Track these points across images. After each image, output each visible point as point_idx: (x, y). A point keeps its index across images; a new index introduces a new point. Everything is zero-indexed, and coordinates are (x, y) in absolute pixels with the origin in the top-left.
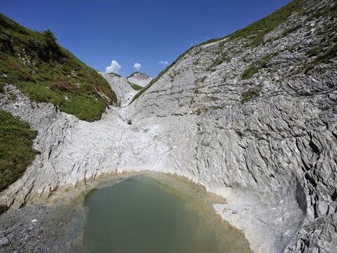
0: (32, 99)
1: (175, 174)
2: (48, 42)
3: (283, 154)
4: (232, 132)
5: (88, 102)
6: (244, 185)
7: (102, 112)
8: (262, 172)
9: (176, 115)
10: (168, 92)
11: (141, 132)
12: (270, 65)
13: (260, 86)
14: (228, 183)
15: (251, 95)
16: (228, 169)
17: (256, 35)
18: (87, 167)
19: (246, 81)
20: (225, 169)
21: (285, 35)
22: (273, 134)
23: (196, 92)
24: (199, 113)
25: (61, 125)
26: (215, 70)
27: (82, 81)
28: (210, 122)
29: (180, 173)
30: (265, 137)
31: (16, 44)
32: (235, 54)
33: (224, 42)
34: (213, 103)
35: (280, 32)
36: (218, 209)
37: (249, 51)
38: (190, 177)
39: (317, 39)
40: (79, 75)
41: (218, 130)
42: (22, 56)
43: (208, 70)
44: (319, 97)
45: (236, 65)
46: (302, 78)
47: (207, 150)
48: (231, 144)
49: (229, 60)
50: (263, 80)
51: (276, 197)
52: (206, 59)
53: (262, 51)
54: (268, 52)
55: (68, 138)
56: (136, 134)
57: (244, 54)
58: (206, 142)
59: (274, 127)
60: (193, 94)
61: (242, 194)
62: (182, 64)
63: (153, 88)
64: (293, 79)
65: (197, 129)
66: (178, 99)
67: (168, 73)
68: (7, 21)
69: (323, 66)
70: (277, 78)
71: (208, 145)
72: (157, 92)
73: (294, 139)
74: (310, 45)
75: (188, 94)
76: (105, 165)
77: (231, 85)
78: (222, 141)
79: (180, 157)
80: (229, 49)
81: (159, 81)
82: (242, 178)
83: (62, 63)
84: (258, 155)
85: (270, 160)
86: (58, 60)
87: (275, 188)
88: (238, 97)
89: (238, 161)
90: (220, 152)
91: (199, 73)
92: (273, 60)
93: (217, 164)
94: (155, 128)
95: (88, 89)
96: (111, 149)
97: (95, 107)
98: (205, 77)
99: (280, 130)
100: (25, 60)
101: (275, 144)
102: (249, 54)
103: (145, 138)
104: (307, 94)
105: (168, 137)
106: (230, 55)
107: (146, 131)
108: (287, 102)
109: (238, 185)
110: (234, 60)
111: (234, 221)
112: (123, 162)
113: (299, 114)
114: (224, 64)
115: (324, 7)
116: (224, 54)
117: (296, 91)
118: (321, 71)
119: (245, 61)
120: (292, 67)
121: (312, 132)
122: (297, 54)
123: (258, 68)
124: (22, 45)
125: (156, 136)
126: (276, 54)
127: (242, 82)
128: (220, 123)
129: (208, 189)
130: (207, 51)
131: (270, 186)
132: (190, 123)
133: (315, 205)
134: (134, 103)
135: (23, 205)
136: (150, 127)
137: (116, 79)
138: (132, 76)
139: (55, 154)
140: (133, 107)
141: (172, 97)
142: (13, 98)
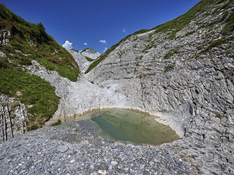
0: (47, 69)
1: (132, 109)
2: (41, 31)
3: (185, 95)
4: (161, 87)
5: (68, 70)
6: (168, 109)
7: (77, 76)
8: (176, 104)
9: (126, 78)
10: (119, 64)
11: (105, 88)
12: (179, 52)
13: (174, 63)
14: (160, 110)
15: (169, 68)
16: (160, 104)
17: (171, 32)
19: (167, 60)
20: (158, 104)
21: (187, 35)
22: (181, 87)
23: (137, 65)
24: (141, 78)
26: (148, 52)
27: (62, 56)
28: (148, 82)
29: (134, 108)
30: (177, 88)
31: (25, 33)
32: (160, 42)
33: (152, 34)
34: (148, 72)
35: (185, 33)
36: (157, 120)
37: (167, 42)
38: (140, 109)
39: (202, 41)
40: (60, 52)
41: (153, 86)
42: (29, 41)
43: (143, 52)
44: (200, 70)
45: (160, 50)
46: (194, 61)
47: (148, 96)
48: (160, 93)
49: (155, 47)
50: (176, 60)
51: (182, 113)
52: (141, 44)
53: (175, 43)
54: (178, 44)
55: (70, 91)
56: (103, 89)
57: (165, 44)
58: (147, 92)
59: (181, 84)
60: (135, 66)
61: (167, 114)
62: (126, 46)
63: (107, 61)
64: (190, 61)
65: (140, 86)
66: (126, 69)
69: (203, 56)
70: (183, 60)
71: (148, 94)
72: (111, 64)
73: (189, 89)
74: (199, 44)
75: (132, 66)
76: (93, 105)
77: (159, 62)
78: (156, 91)
79: (133, 100)
80: (155, 39)
82: (167, 107)
83: (49, 45)
84: (174, 97)
85: (179, 98)
86: (46, 43)
87: (181, 109)
88: (163, 69)
89: (165, 100)
90: (155, 97)
91: (137, 53)
92: (181, 50)
93: (154, 102)
94: (114, 86)
97: (73, 73)
98: (142, 56)
99: (184, 85)
101: (182, 91)
102: (167, 44)
103: (109, 91)
104: (196, 69)
105: (125, 91)
106: (156, 43)
107: (109, 88)
108: (187, 72)
109: (165, 111)
110: (159, 47)
113: (192, 78)
114: (153, 49)
115: (207, 23)
116: (153, 43)
117: (191, 67)
118: (202, 58)
119: (165, 48)
120: (190, 55)
121: (197, 86)
122: (193, 48)
123: (173, 54)
124: (28, 34)
125: (116, 90)
126: (182, 46)
127: (164, 60)
128: (154, 83)
129: (150, 114)
130: (141, 39)
131: (179, 109)
132: (136, 83)
133: (195, 112)
134: (93, 70)
135: (65, 121)
136: (111, 86)
137: (76, 53)
138: (85, 51)
139: (67, 99)
140: (93, 73)
141: (122, 68)
142: (38, 68)
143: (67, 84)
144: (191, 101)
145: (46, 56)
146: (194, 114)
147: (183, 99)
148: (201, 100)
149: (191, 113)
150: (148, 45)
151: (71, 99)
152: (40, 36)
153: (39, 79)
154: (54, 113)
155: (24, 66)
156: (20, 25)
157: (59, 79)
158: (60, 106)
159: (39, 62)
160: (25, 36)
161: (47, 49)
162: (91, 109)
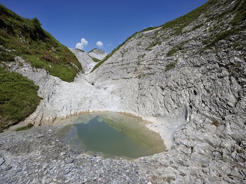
0: (33, 66)
1: (125, 112)
2: (36, 26)
3: (182, 97)
4: (158, 87)
5: (64, 69)
6: (162, 114)
7: (74, 76)
8: (172, 107)
9: (125, 78)
10: (120, 64)
11: (102, 89)
13: (176, 61)
14: (154, 114)
15: (170, 66)
16: (155, 107)
17: (178, 27)
18: (71, 108)
19: (169, 58)
20: (153, 108)
21: (194, 29)
22: (179, 87)
23: (139, 64)
24: (140, 77)
25: (52, 83)
26: (151, 50)
27: (59, 55)
28: (146, 82)
29: (127, 112)
30: (175, 89)
31: (15, 28)
32: (165, 39)
33: (158, 31)
34: (149, 71)
35: (191, 27)
36: (148, 126)
37: (173, 38)
38: (133, 113)
39: (209, 34)
40: (57, 50)
41: (151, 87)
42: (20, 37)
43: (146, 49)
44: (203, 68)
45: (164, 47)
46: (197, 57)
47: (144, 98)
48: (157, 94)
50: (178, 57)
51: (177, 118)
52: (146, 42)
53: (180, 39)
54: (183, 40)
55: (57, 91)
56: (99, 90)
57: (170, 40)
58: (143, 93)
59: (180, 84)
60: (136, 66)
61: (161, 119)
62: (130, 44)
63: (109, 60)
64: (193, 58)
65: (138, 87)
66: (126, 68)
67: (120, 50)
68: (8, 11)
69: (208, 50)
70: (186, 57)
71: (144, 95)
72: (112, 63)
73: (188, 89)
74: (205, 37)
75: (133, 65)
76: (81, 107)
77: (161, 60)
78: (152, 93)
80: (161, 36)
81: (114, 56)
82: (162, 111)
83: (45, 42)
84: (170, 99)
85: (176, 101)
86: (42, 40)
87: (177, 114)
88: (164, 68)
89: (160, 103)
90: (151, 99)
91: (140, 52)
92: (185, 46)
93: (149, 105)
94: (111, 87)
95: (64, 60)
96: (85, 99)
97: (70, 73)
98: (145, 54)
99: (182, 85)
100: (22, 40)
101: (179, 92)
102: (172, 40)
103: (105, 93)
104: (198, 66)
105: (120, 92)
106: (161, 40)
107: (105, 89)
108: (187, 70)
109: (159, 115)
110: (163, 44)
111: (155, 130)
112: (92, 106)
113: (192, 77)
114: (157, 46)
115: (217, 14)
116: (158, 39)
117: (193, 64)
118: (207, 53)
119: (170, 45)
120: (194, 50)
121: (196, 85)
122: (199, 43)
123: (177, 50)
124: (20, 29)
125: (112, 92)
126: (187, 42)
127: (167, 58)
128: (152, 83)
129: (143, 119)
130: (147, 36)
131: (175, 114)
132: (134, 83)
133: (190, 117)
134: (95, 71)
135: (40, 125)
136: (108, 86)
137: (81, 53)
138: (92, 51)
139: (51, 100)
140: (95, 74)
141: (123, 67)
142: (21, 65)
143: (55, 84)
144: (188, 105)
145: (40, 54)
146: (188, 119)
147: (180, 102)
148: (198, 102)
149: (186, 117)
150: (153, 43)
151: (57, 100)
152: (35, 32)
153: (19, 77)
154: (28, 116)
155: (4, 62)
156: (9, 19)
157: (45, 78)
158: (39, 107)
159: (24, 58)
160: (15, 31)
161: (41, 46)
162: (79, 112)
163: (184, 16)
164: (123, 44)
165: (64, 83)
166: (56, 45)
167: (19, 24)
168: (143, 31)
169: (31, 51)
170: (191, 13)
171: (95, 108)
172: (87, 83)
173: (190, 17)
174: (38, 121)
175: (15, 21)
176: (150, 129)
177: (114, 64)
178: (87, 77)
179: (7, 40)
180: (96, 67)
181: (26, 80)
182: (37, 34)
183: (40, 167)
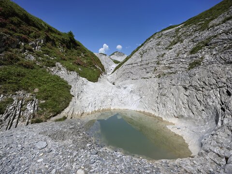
0: (67, 70)
1: (144, 112)
2: (70, 38)
3: (210, 98)
4: (181, 87)
5: (90, 71)
6: (186, 115)
7: (98, 77)
8: (197, 109)
9: (144, 78)
10: (139, 64)
11: (122, 89)
12: (211, 44)
13: (202, 58)
14: (176, 115)
15: (195, 65)
16: (177, 108)
17: (203, 22)
18: (96, 105)
19: (193, 55)
20: (175, 108)
21: (224, 22)
22: (206, 87)
23: (158, 64)
24: (159, 77)
25: (81, 83)
26: (172, 48)
27: (87, 59)
28: (167, 82)
29: (146, 111)
30: (201, 89)
31: (57, 41)
32: (187, 36)
33: (179, 29)
34: (169, 70)
35: (221, 20)
36: (169, 127)
37: (197, 34)
38: (153, 113)
40: (85, 56)
41: (172, 86)
42: (59, 47)
43: (166, 49)
45: (188, 44)
46: (230, 52)
47: (164, 98)
48: (179, 94)
49: (182, 41)
50: (205, 54)
51: (205, 122)
52: (165, 41)
53: (206, 34)
54: (211, 35)
55: (85, 90)
56: (119, 90)
57: (194, 36)
58: (163, 93)
59: (207, 83)
60: (155, 65)
61: (185, 121)
62: (149, 45)
63: (129, 61)
64: (225, 53)
65: (158, 86)
66: (145, 68)
67: (139, 51)
70: (214, 53)
71: (165, 95)
72: (132, 64)
73: (218, 89)
75: (153, 65)
76: (104, 104)
77: (183, 58)
78: (174, 93)
79: (147, 102)
80: (183, 33)
81: (133, 57)
82: (185, 113)
83: (77, 49)
84: (196, 100)
85: (202, 102)
86: (75, 48)
87: (204, 117)
88: (187, 66)
89: (183, 103)
90: (172, 99)
91: (160, 51)
92: (213, 41)
93: (170, 105)
94: (131, 86)
95: (91, 63)
96: (107, 97)
97: (95, 74)
98: (165, 54)
99: (211, 85)
100: (61, 49)
101: (207, 93)
102: (197, 36)
103: (124, 92)
105: (140, 91)
106: (183, 38)
107: (125, 88)
108: (217, 68)
109: (182, 116)
110: (186, 41)
111: (178, 132)
112: (113, 104)
113: (224, 75)
114: (178, 44)
116: (179, 38)
117: (225, 61)
119: (193, 41)
120: (225, 45)
121: (229, 85)
123: (203, 46)
124: (59, 41)
125: (132, 91)
126: (215, 36)
127: (190, 56)
128: (173, 82)
129: (164, 119)
130: (166, 36)
131: (201, 116)
132: (154, 83)
133: (222, 121)
134: (116, 72)
135: (71, 118)
136: (128, 86)
137: (104, 57)
138: (113, 54)
139: (80, 97)
140: (116, 75)
141: (142, 67)
142: (60, 69)
143: (83, 84)
144: (219, 107)
145: (73, 60)
146: (219, 124)
147: (208, 103)
149: (217, 122)
150: (174, 41)
151: (84, 98)
152: (69, 43)
153: (58, 78)
154: (63, 110)
155: (48, 68)
156: (53, 35)
157: (76, 79)
158: (71, 103)
159: (62, 64)
160: (57, 43)
161: (74, 53)
162: (101, 109)
163: (211, 9)
164: (142, 45)
165: (90, 83)
166: (84, 51)
167: (59, 38)
168: (162, 31)
169: (66, 58)
170: (219, 5)
171: (115, 106)
172: (109, 83)
173: (218, 10)
174: (70, 114)
175: (57, 36)
176: (172, 131)
177: (134, 65)
178: (109, 77)
179: (51, 50)
180: (117, 68)
181: (62, 80)
182: (71, 44)
183: (71, 154)
